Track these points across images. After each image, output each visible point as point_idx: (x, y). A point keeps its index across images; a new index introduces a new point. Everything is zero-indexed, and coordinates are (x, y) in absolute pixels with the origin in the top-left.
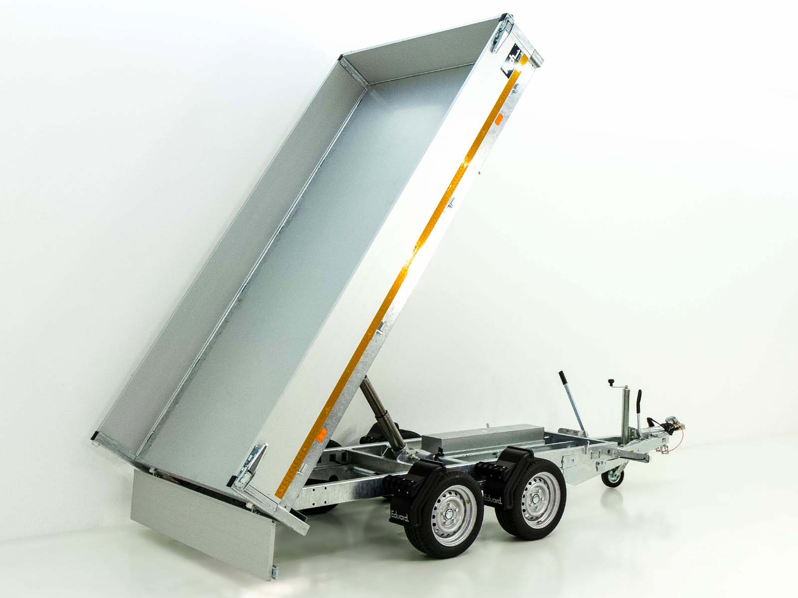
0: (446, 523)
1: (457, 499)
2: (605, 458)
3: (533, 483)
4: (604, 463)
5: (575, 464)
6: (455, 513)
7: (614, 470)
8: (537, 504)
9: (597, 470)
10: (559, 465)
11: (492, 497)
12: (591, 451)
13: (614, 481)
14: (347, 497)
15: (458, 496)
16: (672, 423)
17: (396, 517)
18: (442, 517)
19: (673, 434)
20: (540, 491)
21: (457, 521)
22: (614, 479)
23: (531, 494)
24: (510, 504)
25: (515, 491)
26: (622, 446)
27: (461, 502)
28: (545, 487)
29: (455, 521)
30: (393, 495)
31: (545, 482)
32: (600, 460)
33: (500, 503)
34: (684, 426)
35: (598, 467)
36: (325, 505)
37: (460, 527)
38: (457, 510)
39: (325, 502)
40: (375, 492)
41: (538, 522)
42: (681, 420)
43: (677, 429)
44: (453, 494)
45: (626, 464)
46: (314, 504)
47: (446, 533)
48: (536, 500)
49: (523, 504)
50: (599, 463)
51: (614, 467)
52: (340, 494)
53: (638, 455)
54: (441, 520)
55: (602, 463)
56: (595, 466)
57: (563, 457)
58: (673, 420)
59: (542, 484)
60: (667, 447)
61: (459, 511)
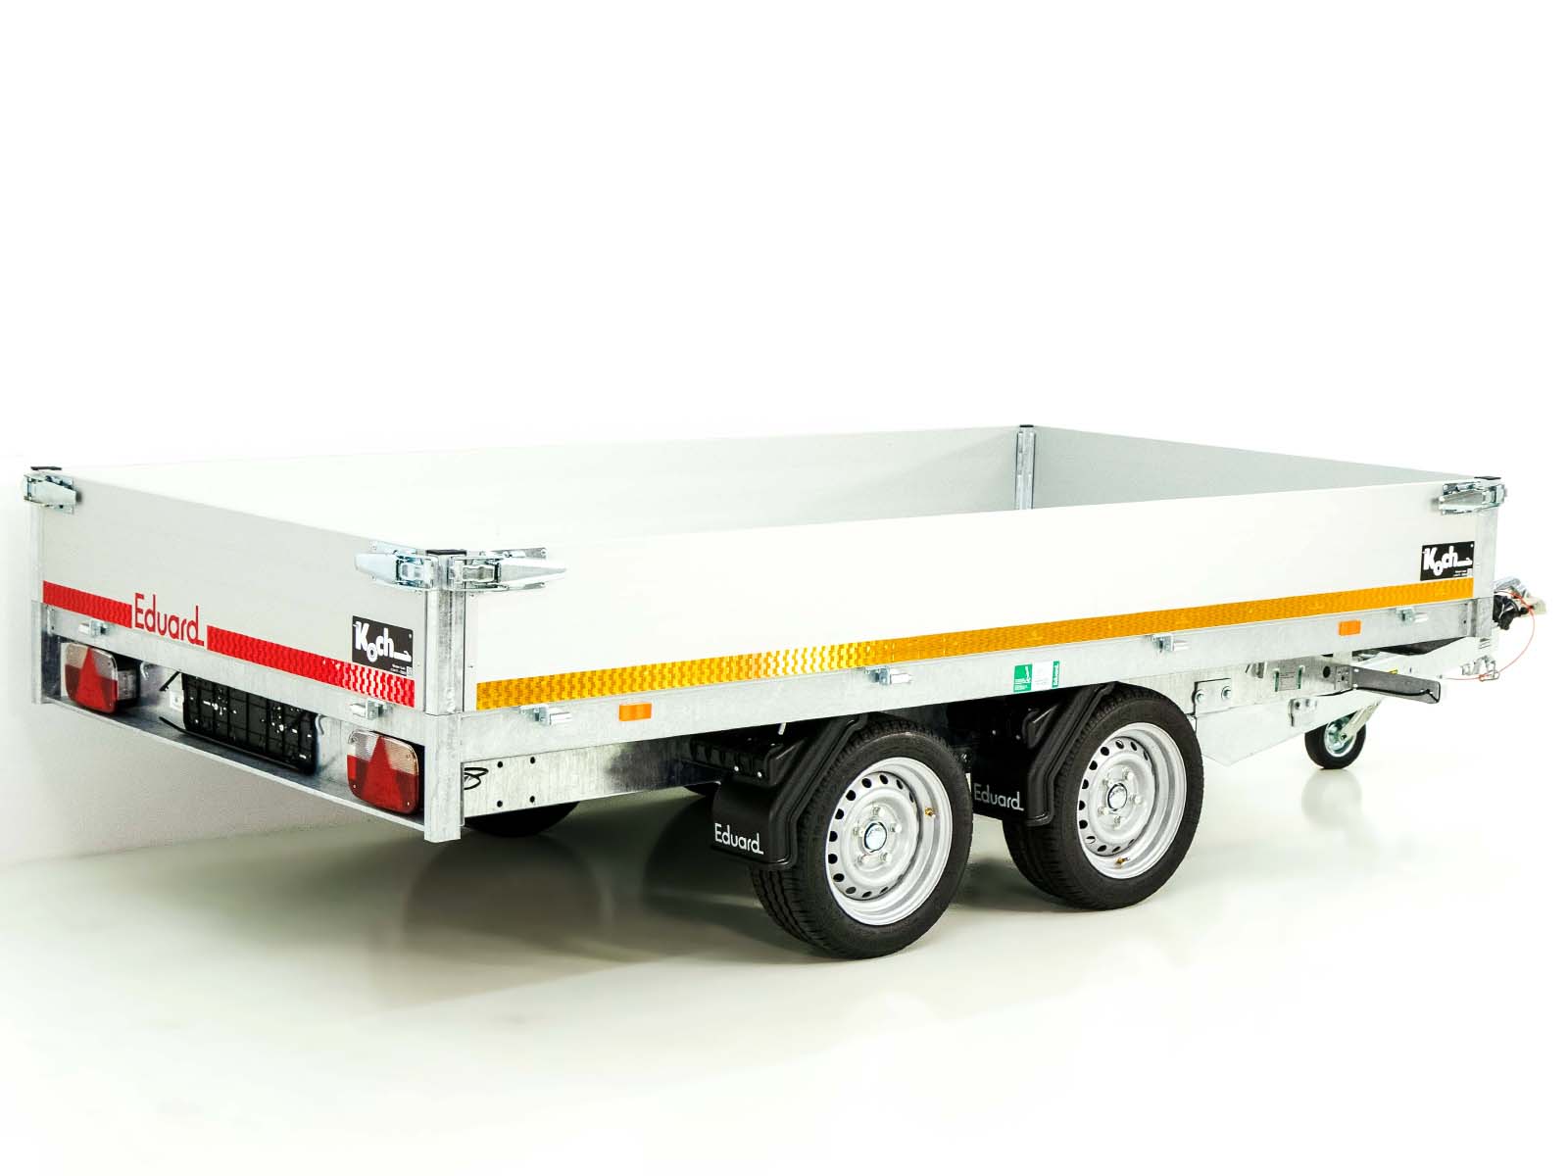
0: (866, 860)
1: (902, 797)
2: (1314, 687)
3: (1113, 750)
4: (1312, 703)
5: (1231, 703)
6: (892, 836)
7: (1339, 724)
8: (1119, 813)
9: (1292, 724)
10: (1186, 707)
11: (995, 791)
12: (1277, 670)
13: (1338, 751)
14: (593, 787)
15: (905, 790)
16: (1509, 597)
17: (728, 843)
18: (856, 839)
19: (1511, 625)
20: (1131, 776)
21: (895, 861)
22: (1339, 745)
23: (1105, 782)
24: (1046, 810)
25: (1060, 774)
26: (1365, 659)
27: (910, 809)
28: (1146, 766)
29: (889, 858)
30: (719, 783)
31: (1147, 754)
32: (1299, 695)
33: (1018, 808)
34: (1544, 604)
35: (1296, 713)
36: (531, 806)
37: (901, 878)
38: (898, 829)
39: (532, 799)
40: (671, 772)
41: (1119, 862)
42: (1534, 590)
43: (1523, 612)
44: (892, 782)
45: (1372, 708)
46: (500, 804)
47: (864, 887)
48: (1117, 799)
49: (1082, 805)
50: (1298, 705)
51: (1341, 715)
52: (575, 777)
53: (1407, 680)
54: (851, 852)
55: (1307, 702)
56: (1286, 710)
57: (1196, 684)
58: (1513, 588)
59: (1137, 757)
60: (1493, 662)
61: (902, 832)
